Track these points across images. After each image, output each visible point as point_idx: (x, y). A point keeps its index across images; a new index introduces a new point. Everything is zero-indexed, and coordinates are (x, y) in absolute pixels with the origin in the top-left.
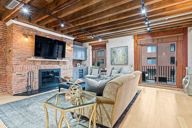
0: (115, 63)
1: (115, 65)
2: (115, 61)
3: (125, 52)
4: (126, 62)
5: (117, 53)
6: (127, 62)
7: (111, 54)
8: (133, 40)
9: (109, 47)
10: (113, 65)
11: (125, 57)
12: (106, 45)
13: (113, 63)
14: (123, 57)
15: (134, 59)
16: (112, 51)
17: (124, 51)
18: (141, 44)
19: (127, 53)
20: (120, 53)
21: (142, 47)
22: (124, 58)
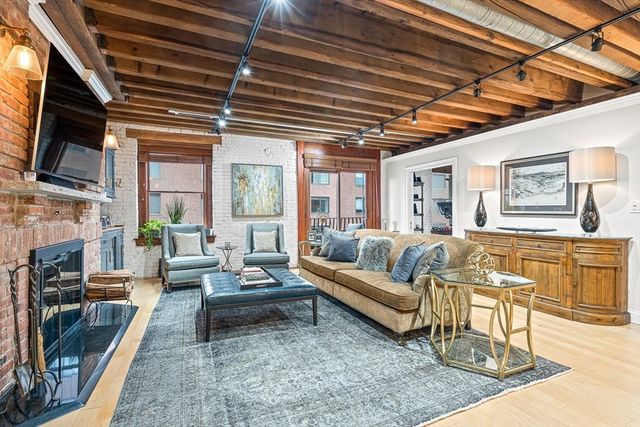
0: (247, 213)
1: (247, 216)
2: (247, 204)
3: (275, 182)
4: (278, 210)
5: (254, 182)
6: (282, 209)
7: (233, 182)
8: (295, 152)
9: (222, 157)
10: (242, 216)
11: (276, 195)
12: (211, 151)
13: (239, 210)
14: (271, 193)
15: (296, 202)
16: (238, 174)
17: (273, 179)
18: (314, 165)
19: (281, 183)
20: (261, 181)
21: (314, 174)
22: (273, 197)
